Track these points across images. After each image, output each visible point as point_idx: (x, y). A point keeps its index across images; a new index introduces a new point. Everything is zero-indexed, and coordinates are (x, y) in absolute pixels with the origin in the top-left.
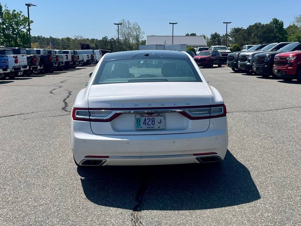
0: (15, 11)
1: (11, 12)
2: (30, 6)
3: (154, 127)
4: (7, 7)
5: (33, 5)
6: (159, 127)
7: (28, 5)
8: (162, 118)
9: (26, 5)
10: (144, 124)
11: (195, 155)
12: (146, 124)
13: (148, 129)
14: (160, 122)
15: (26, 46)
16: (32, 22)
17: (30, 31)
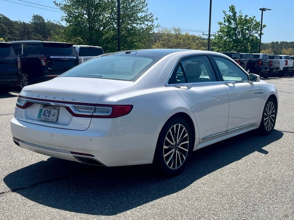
0: (247, 16)
1: (243, 18)
2: (265, 10)
3: (49, 119)
4: (242, 13)
5: (268, 10)
6: (52, 120)
7: (263, 10)
8: (56, 111)
9: (260, 9)
10: (43, 115)
11: (72, 153)
12: (44, 115)
13: (45, 120)
14: (53, 115)
15: (255, 50)
16: (265, 26)
17: (262, 35)
